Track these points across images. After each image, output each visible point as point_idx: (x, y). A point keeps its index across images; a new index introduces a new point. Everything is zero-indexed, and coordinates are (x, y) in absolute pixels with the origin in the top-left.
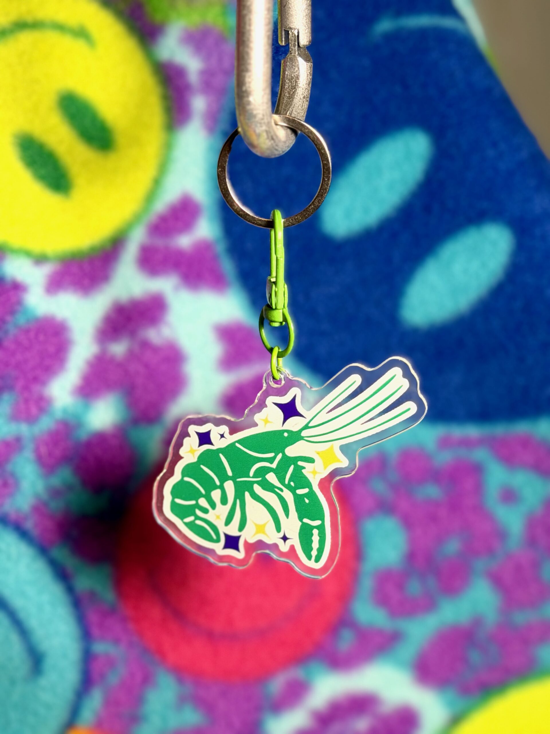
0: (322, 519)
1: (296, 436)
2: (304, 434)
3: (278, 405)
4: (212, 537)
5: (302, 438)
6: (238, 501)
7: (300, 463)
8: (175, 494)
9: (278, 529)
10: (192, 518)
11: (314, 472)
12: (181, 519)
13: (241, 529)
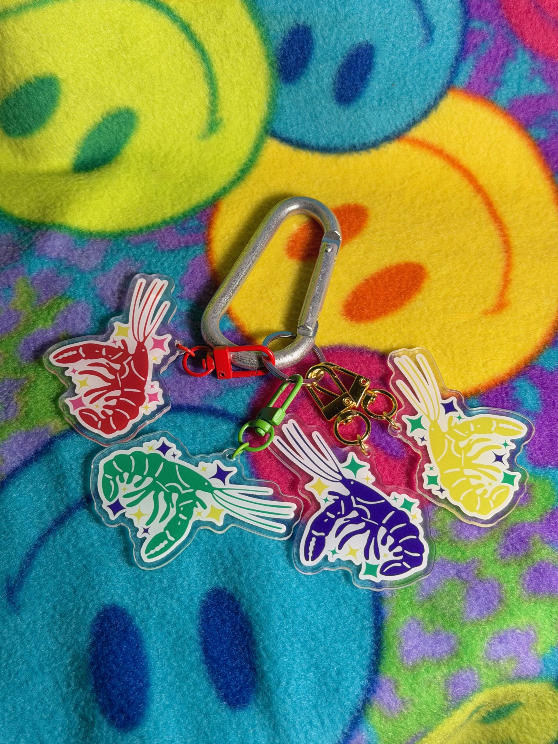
0: (177, 539)
1: (210, 489)
2: (216, 491)
3: (218, 467)
4: (110, 496)
5: (212, 493)
6: (144, 491)
7: (197, 503)
8: (116, 458)
9: (148, 523)
10: (111, 477)
11: (199, 514)
12: (105, 473)
13: (129, 505)
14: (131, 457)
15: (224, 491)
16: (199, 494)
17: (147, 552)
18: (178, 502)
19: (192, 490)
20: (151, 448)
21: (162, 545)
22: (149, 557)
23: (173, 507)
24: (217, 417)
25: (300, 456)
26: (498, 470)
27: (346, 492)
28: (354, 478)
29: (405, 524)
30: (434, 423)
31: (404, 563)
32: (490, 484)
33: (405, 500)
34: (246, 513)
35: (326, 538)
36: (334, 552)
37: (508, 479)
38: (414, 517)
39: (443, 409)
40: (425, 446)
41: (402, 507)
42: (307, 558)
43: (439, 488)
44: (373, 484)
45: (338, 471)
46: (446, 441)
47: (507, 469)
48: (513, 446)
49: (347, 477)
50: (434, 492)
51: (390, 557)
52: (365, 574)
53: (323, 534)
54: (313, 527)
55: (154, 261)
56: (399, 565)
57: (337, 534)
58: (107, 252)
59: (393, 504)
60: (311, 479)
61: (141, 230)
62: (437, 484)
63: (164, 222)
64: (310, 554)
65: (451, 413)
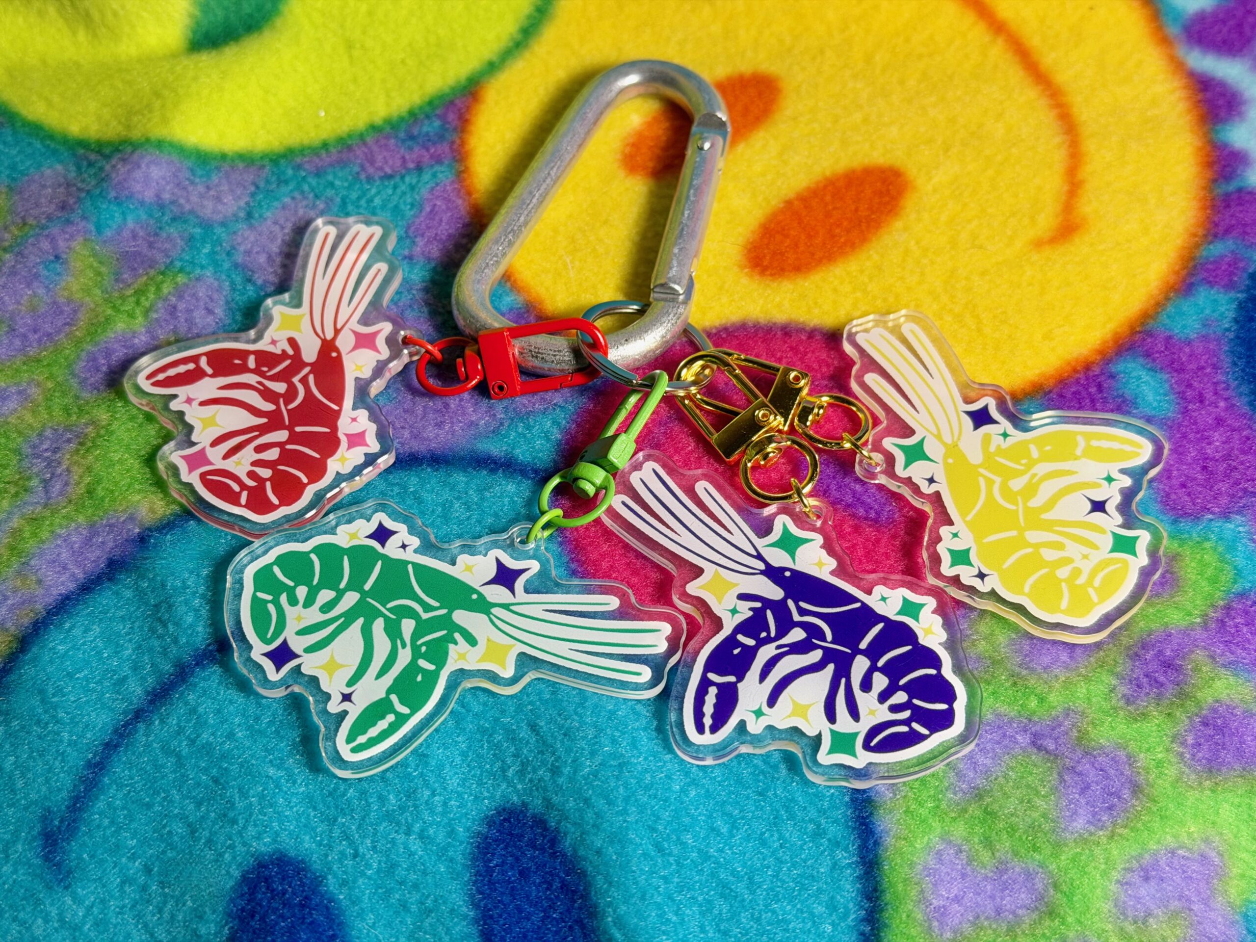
0: (414, 710)
1: (483, 606)
2: (495, 611)
3: (499, 563)
4: (267, 633)
5: (488, 613)
6: (342, 620)
7: (457, 636)
8: (281, 560)
9: (351, 683)
10: (270, 598)
11: (462, 656)
12: (256, 590)
13: (309, 650)
14: (313, 556)
15: (512, 608)
16: (460, 617)
17: (349, 741)
18: (415, 636)
19: (443, 612)
20: (353, 536)
21: (383, 725)
22: (354, 750)
23: (404, 646)
24: (493, 471)
25: (672, 530)
26: (1100, 530)
27: (775, 593)
28: (791, 566)
29: (909, 648)
30: (953, 449)
31: (915, 726)
32: (1085, 557)
33: (905, 599)
34: (563, 649)
35: (739, 685)
36: (759, 713)
37: (1124, 545)
38: (928, 632)
39: (968, 422)
40: (938, 494)
41: (899, 613)
42: (700, 729)
43: (976, 572)
44: (832, 573)
45: (755, 553)
46: (981, 480)
47: (1119, 526)
48: (1127, 482)
49: (775, 563)
50: (966, 580)
51: (883, 714)
52: (831, 752)
53: (732, 679)
54: (709, 666)
55: (354, 195)
56: (904, 729)
57: (764, 675)
58: (257, 187)
59: (880, 609)
60: (698, 572)
61: (325, 145)
62: (971, 564)
63: (373, 128)
64: (708, 721)
65: (986, 429)
